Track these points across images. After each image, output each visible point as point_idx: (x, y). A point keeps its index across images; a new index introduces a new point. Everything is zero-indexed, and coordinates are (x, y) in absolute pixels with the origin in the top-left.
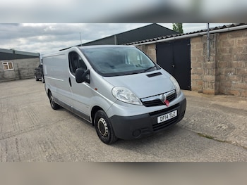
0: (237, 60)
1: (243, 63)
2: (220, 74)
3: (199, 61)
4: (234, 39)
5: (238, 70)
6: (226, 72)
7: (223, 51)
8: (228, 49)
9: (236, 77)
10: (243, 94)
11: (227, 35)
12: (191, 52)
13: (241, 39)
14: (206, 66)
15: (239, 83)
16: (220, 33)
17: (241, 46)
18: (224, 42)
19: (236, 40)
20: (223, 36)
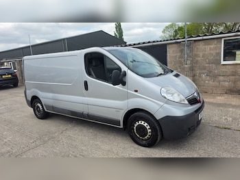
0: (209, 64)
1: (214, 65)
2: (195, 75)
3: (175, 64)
4: (206, 47)
5: (210, 72)
6: (200, 74)
7: (197, 56)
8: (201, 54)
9: (208, 78)
10: (215, 91)
11: (200, 42)
12: (168, 57)
13: (212, 47)
14: (184, 68)
15: (211, 82)
16: (195, 41)
17: (212, 52)
18: (197, 49)
19: (208, 47)
20: (197, 43)
